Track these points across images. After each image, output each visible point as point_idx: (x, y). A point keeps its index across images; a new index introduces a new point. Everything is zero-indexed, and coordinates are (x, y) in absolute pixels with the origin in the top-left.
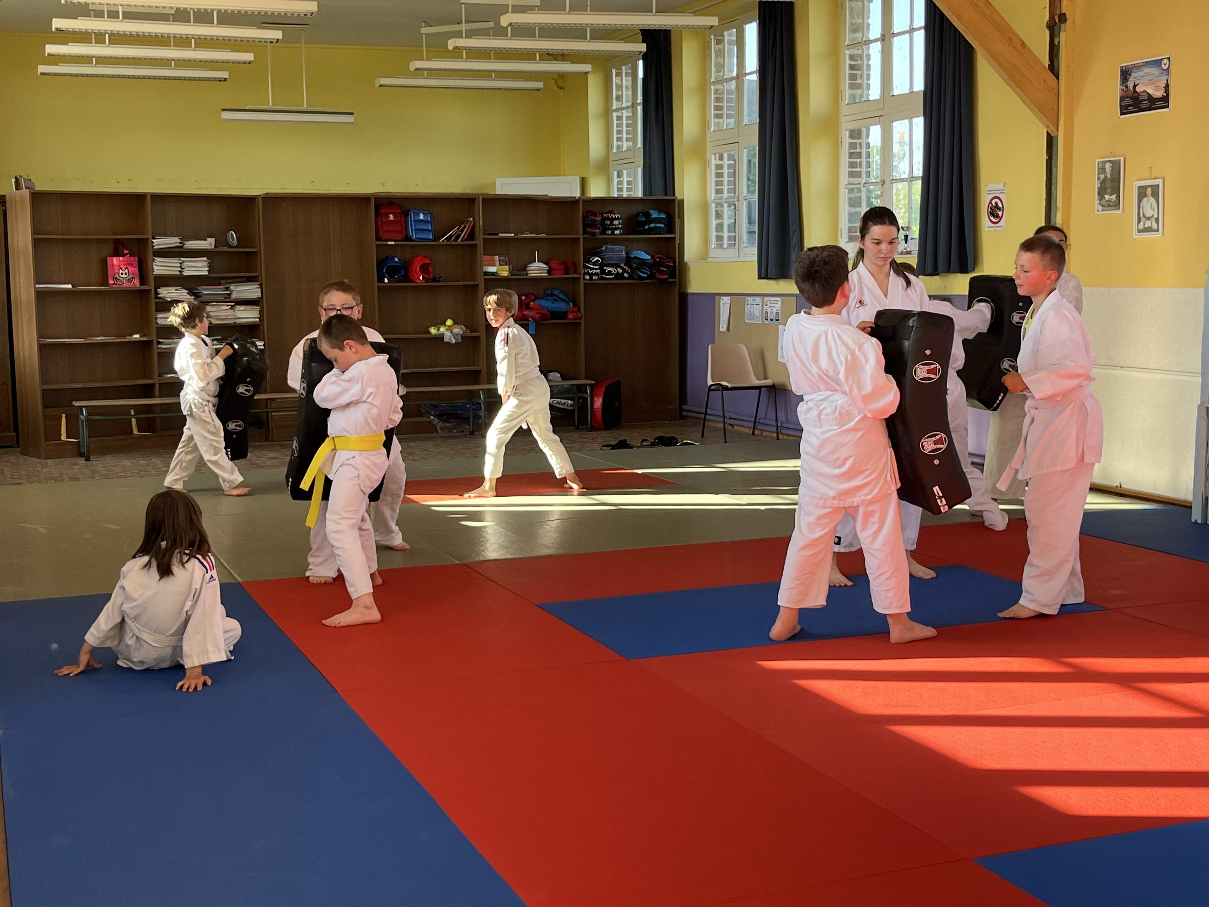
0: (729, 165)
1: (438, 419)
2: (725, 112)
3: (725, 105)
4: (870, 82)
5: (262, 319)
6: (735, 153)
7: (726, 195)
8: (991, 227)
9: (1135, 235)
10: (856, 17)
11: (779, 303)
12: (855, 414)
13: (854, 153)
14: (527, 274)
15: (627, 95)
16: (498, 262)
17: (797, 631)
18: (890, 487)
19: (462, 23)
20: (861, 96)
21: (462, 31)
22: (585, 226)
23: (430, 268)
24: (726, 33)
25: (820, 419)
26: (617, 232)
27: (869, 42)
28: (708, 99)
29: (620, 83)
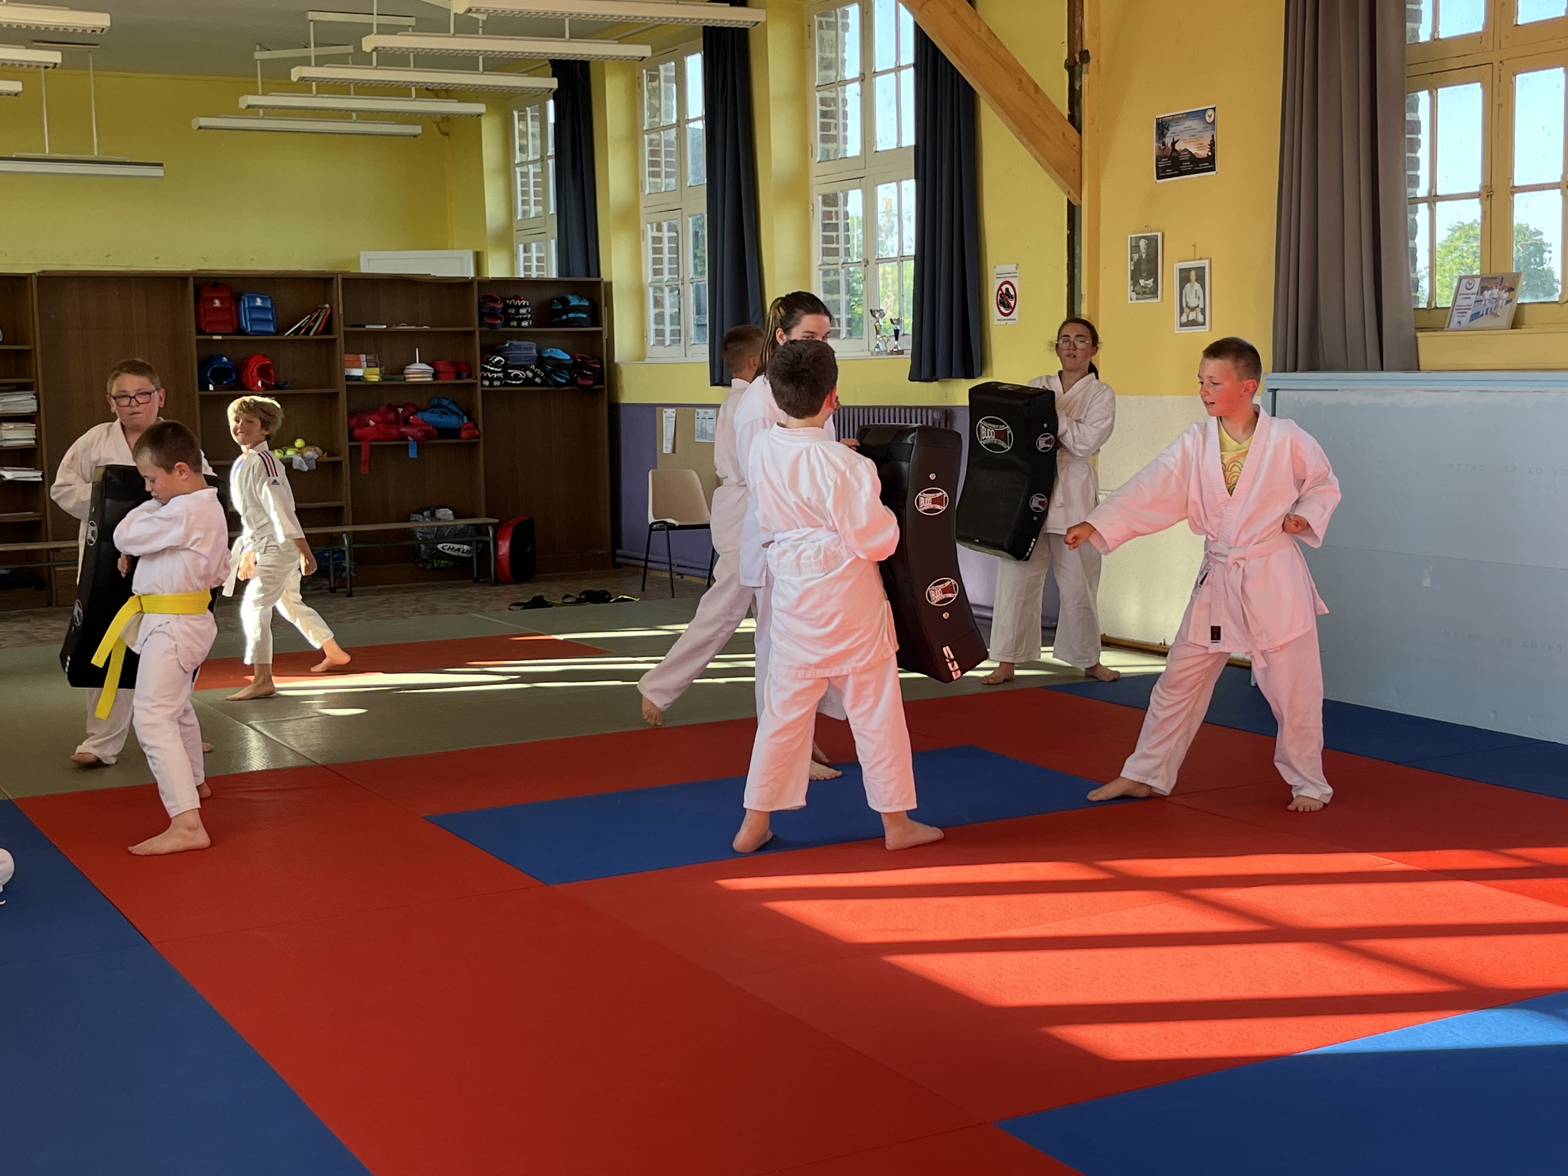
0: (669, 238)
2: (663, 169)
3: (663, 159)
4: (848, 134)
5: (39, 442)
6: (677, 223)
7: (666, 276)
8: (1002, 320)
9: (1178, 330)
10: (828, 50)
12: (844, 557)
13: (829, 224)
14: (405, 379)
15: (534, 145)
16: (365, 363)
17: (768, 839)
18: (887, 651)
19: (310, 47)
20: (836, 151)
21: (310, 57)
22: (482, 316)
23: (272, 371)
24: (661, 67)
25: (798, 565)
26: (525, 324)
27: (845, 82)
28: (640, 151)
29: (524, 129)
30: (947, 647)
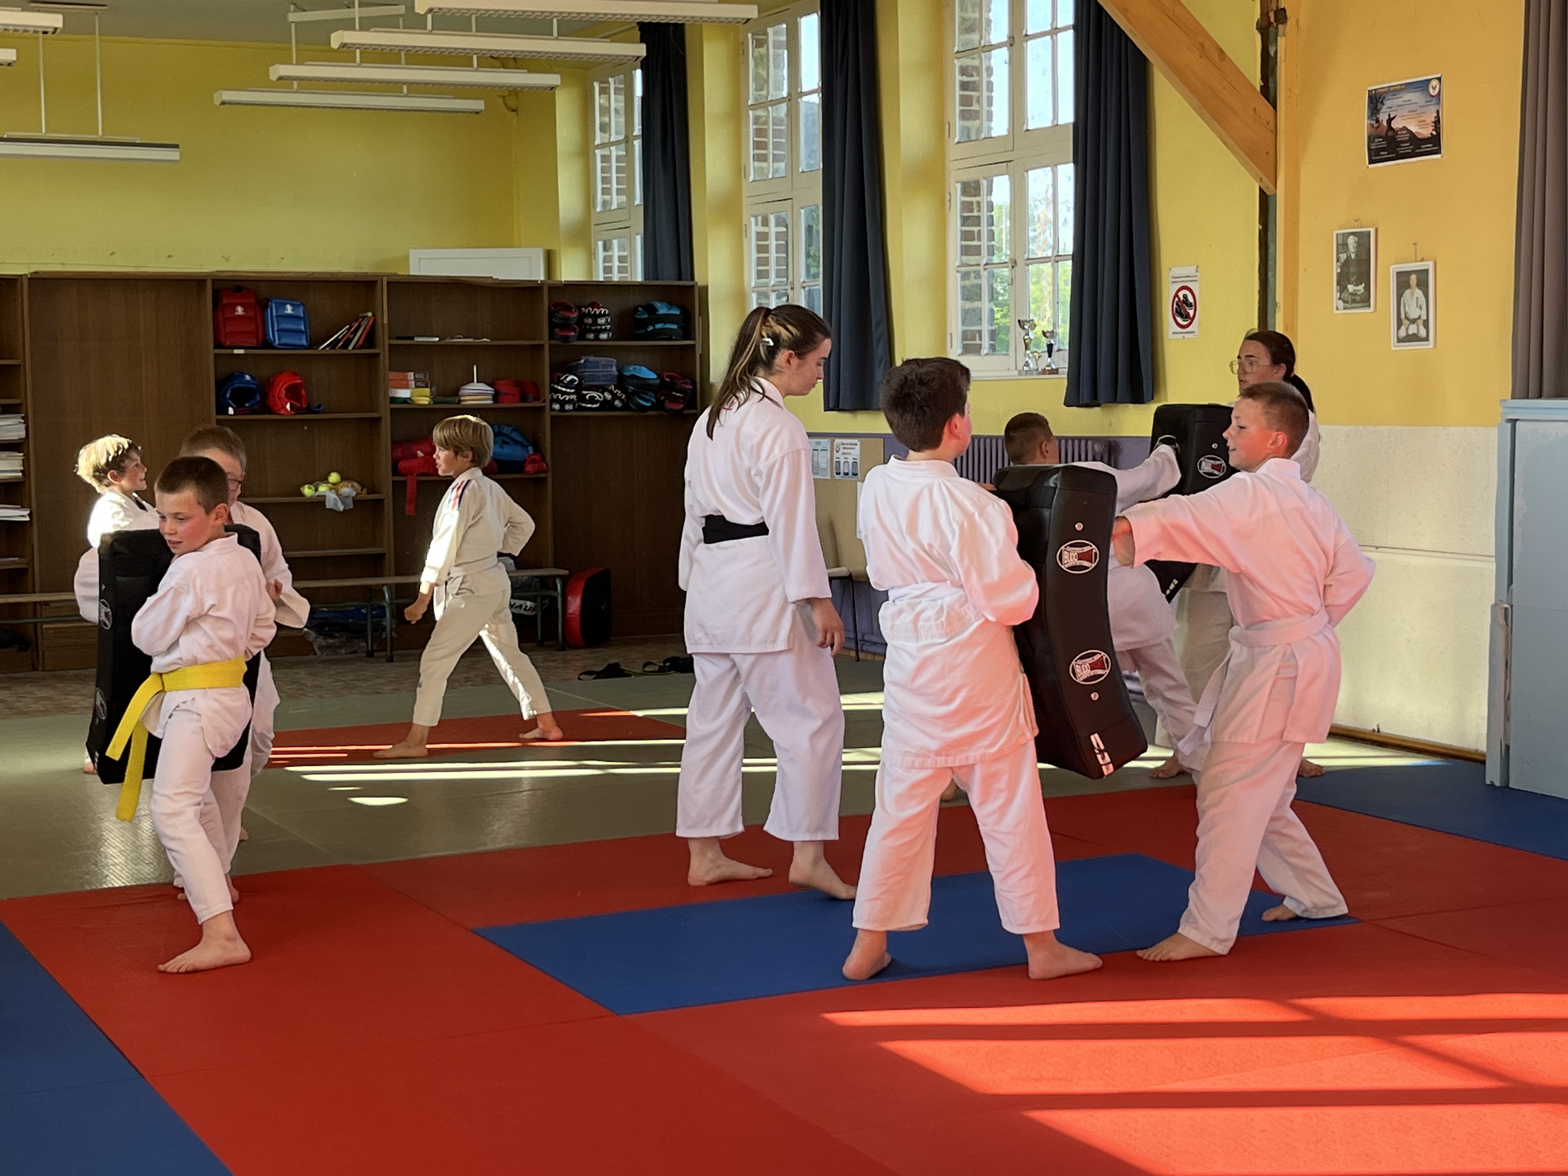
0: (777, 233)
1: (316, 632)
2: (771, 151)
3: (771, 140)
4: (993, 109)
5: (27, 474)
6: (787, 215)
7: (773, 280)
8: (1178, 333)
9: (1394, 346)
10: (970, 9)
11: (858, 448)
12: (970, 619)
13: (969, 217)
14: (460, 401)
15: (617, 123)
16: (413, 382)
17: (885, 964)
18: (1023, 734)
19: (354, 7)
20: (979, 130)
21: (354, 19)
22: (552, 326)
23: (303, 392)
24: (770, 30)
25: (916, 627)
26: (604, 336)
27: (991, 47)
28: (744, 130)
29: (607, 104)
30: (1096, 735)
